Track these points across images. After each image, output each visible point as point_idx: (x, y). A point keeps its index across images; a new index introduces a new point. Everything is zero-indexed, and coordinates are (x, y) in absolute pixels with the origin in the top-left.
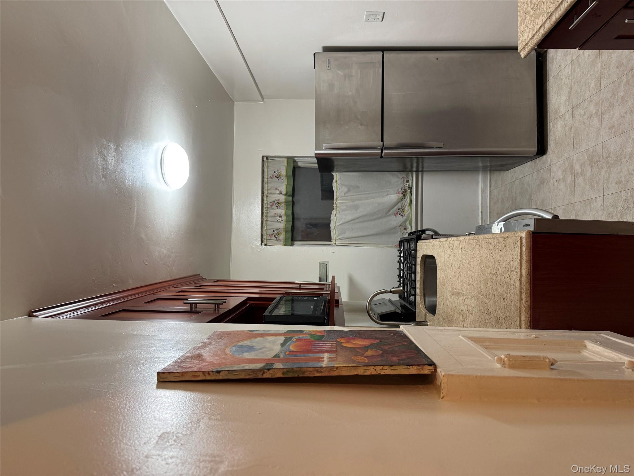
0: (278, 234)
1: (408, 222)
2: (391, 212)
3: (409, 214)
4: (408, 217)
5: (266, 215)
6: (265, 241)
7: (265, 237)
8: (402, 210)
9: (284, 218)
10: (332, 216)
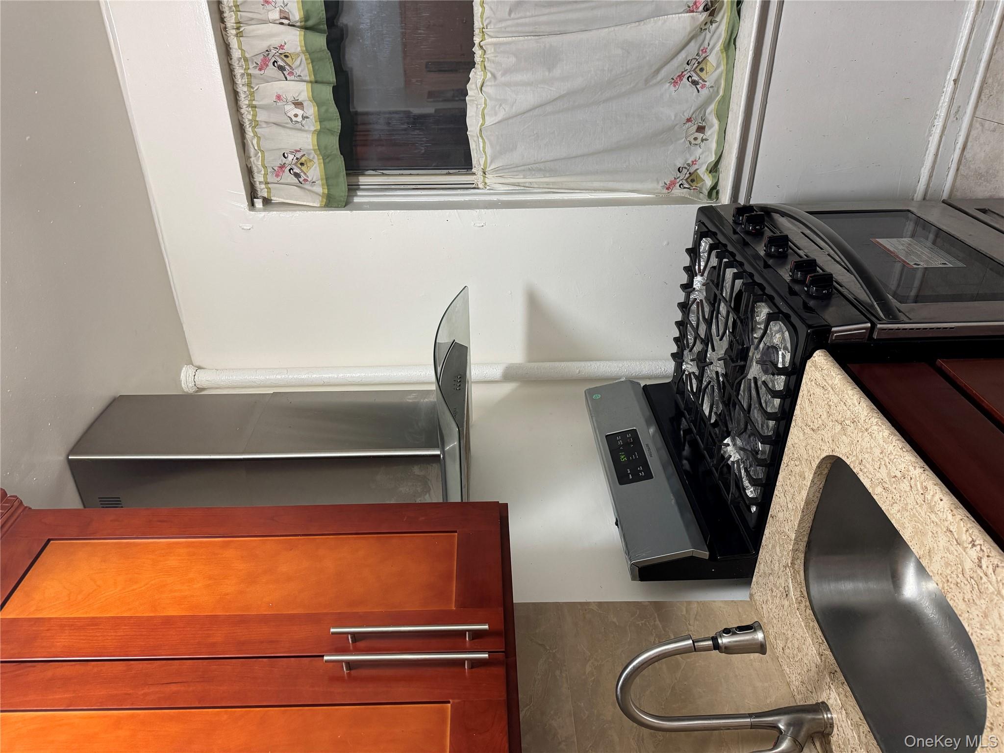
0: (302, 164)
1: (712, 107)
2: (663, 73)
3: (717, 81)
4: (716, 89)
5: (247, 102)
6: (262, 190)
7: (259, 178)
8: (700, 64)
9: (311, 110)
10: (471, 89)
